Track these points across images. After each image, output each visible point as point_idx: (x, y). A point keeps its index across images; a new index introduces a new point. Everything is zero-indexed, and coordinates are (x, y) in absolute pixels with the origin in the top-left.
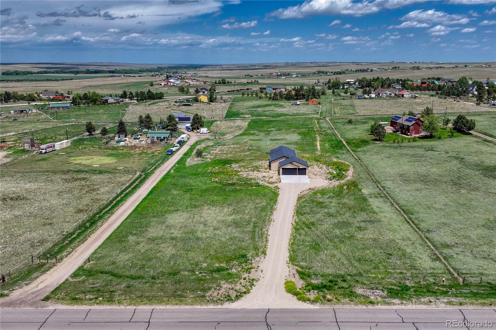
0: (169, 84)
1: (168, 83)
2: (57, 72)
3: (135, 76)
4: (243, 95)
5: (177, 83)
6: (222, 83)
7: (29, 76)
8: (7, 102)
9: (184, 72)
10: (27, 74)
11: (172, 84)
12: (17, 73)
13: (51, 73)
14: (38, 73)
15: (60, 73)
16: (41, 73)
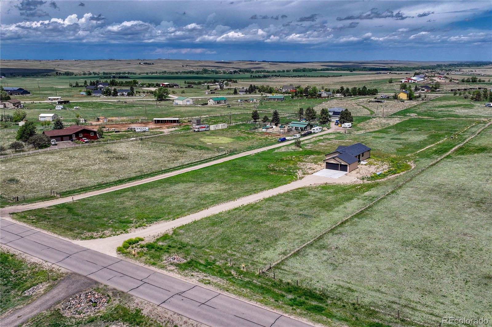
0: (410, 81)
1: (408, 81)
2: (337, 70)
3: (402, 74)
4: (455, 94)
5: (418, 80)
6: (472, 81)
7: (313, 73)
8: (250, 93)
9: (458, 70)
10: (311, 71)
11: (413, 81)
12: (304, 70)
13: (332, 70)
14: (321, 70)
15: (339, 70)
16: (324, 70)
